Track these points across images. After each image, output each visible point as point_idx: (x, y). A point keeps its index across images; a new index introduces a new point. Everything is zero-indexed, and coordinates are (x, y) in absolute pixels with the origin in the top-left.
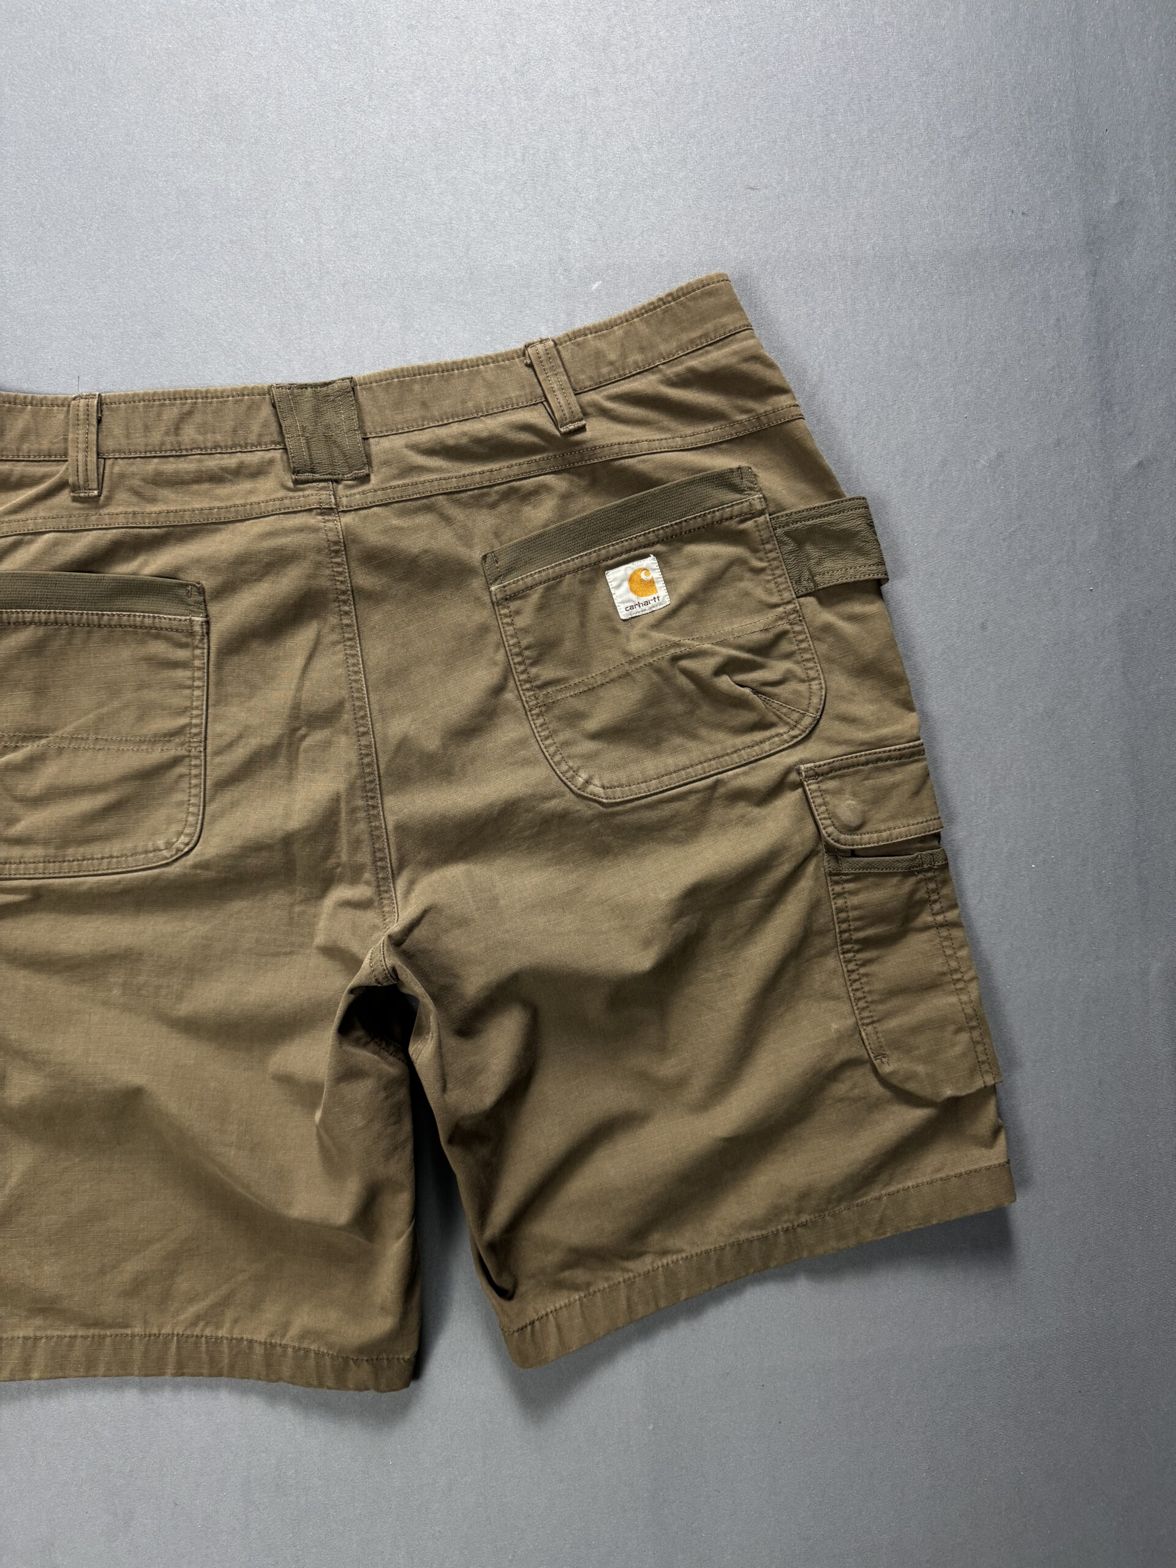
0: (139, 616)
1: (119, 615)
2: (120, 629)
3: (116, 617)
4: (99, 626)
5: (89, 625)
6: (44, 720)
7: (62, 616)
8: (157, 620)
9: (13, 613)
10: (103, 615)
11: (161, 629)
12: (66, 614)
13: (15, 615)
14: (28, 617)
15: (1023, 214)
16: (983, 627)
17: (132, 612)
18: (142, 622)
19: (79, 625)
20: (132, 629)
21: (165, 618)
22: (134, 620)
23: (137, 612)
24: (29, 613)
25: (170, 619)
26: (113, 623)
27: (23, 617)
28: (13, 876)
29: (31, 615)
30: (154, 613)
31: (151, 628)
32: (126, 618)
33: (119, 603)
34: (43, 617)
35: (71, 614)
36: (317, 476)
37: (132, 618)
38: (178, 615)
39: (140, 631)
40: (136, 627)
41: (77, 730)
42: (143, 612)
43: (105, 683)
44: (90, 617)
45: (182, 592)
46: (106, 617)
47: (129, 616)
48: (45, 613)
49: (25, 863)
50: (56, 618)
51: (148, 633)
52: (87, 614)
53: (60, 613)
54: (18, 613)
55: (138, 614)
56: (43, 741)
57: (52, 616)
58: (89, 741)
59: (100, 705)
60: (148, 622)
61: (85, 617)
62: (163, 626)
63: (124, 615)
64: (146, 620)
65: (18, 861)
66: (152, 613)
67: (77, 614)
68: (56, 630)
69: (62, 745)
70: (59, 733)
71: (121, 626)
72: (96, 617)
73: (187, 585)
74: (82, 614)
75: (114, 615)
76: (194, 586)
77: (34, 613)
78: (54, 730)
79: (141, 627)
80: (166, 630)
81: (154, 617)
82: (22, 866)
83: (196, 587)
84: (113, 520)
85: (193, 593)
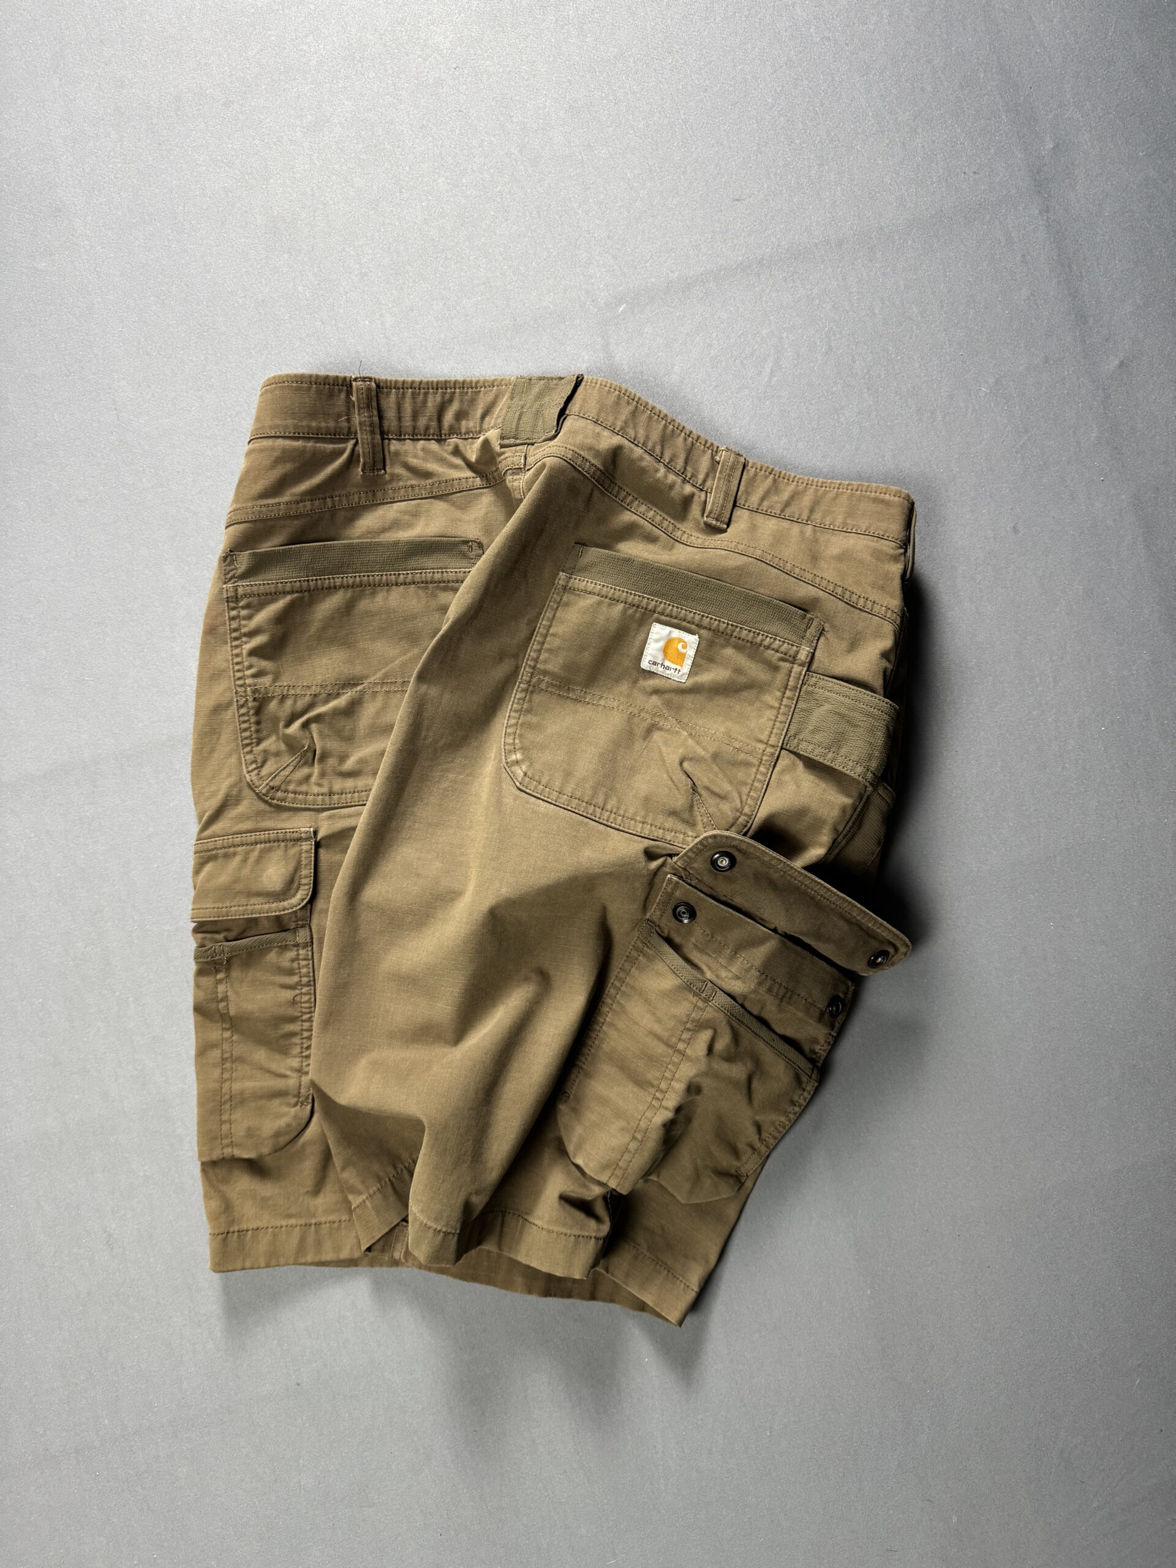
0: (430, 573)
1: (412, 573)
2: (414, 586)
3: (410, 575)
4: (397, 585)
5: (388, 585)
6: (358, 670)
7: (366, 578)
8: (445, 574)
9: (325, 579)
10: (399, 574)
11: (449, 582)
12: (368, 576)
13: (327, 581)
14: (338, 582)
15: (975, 173)
16: (1015, 529)
17: (423, 569)
18: (432, 577)
19: (379, 585)
20: (424, 585)
21: (452, 572)
22: (426, 577)
23: (427, 569)
24: (338, 578)
25: (456, 572)
26: (408, 581)
27: (334, 582)
28: (349, 804)
29: (340, 579)
30: (442, 569)
31: (440, 582)
32: (418, 575)
33: (413, 563)
34: (351, 581)
35: (373, 576)
37: (423, 575)
38: (463, 568)
39: (431, 586)
40: (427, 582)
41: (386, 676)
42: (432, 569)
43: (405, 634)
44: (389, 577)
45: (465, 548)
46: (401, 576)
47: (421, 573)
48: (351, 577)
49: (358, 792)
50: (361, 581)
51: (437, 587)
52: (386, 575)
53: (364, 576)
54: (329, 579)
55: (428, 571)
56: (359, 688)
57: (358, 579)
58: (397, 684)
59: (404, 653)
60: (437, 576)
61: (384, 577)
62: (450, 579)
63: (417, 573)
64: (436, 575)
65: (352, 791)
66: (440, 568)
67: (378, 575)
68: (362, 591)
69: (375, 689)
70: (371, 680)
71: (414, 583)
72: (393, 577)
73: (468, 542)
74: (382, 575)
75: (408, 574)
76: (475, 541)
77: (343, 578)
78: (367, 677)
79: (431, 583)
80: (453, 582)
81: (443, 572)
82: (356, 795)
83: (476, 542)
84: (396, 495)
85: (474, 548)
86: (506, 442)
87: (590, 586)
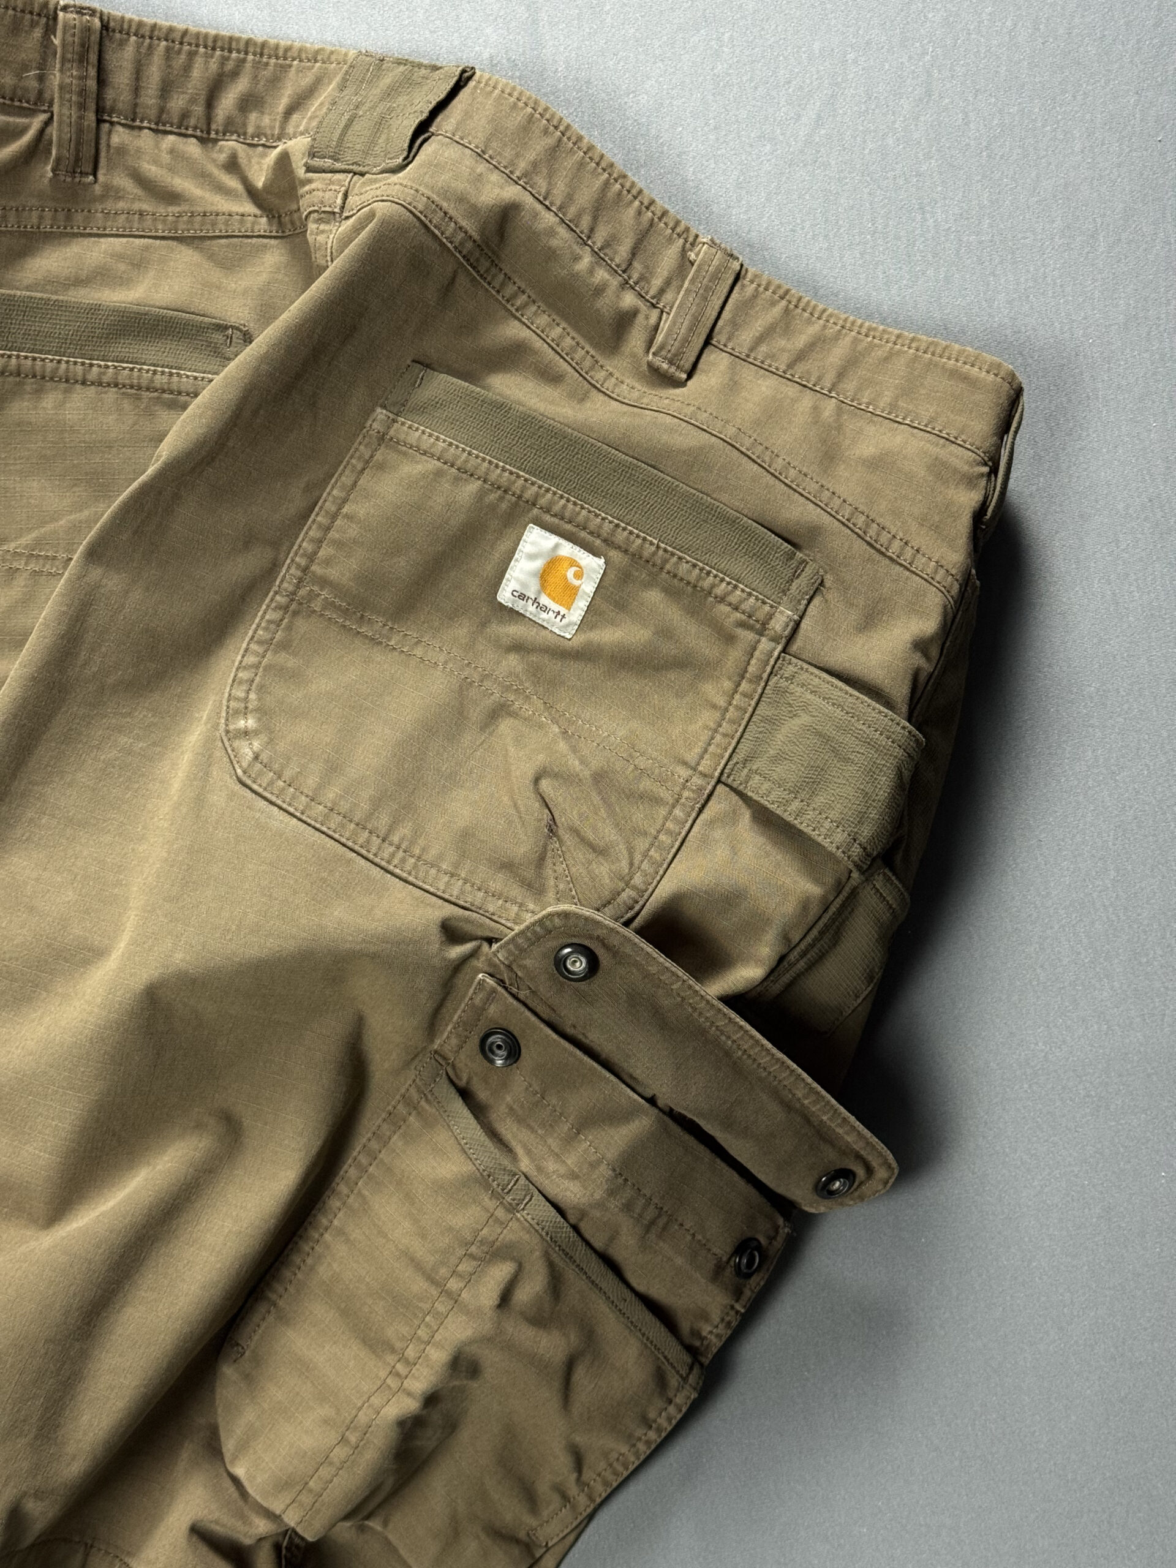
0: (148, 371)
1: (116, 367)
2: (114, 390)
3: (111, 370)
4: (84, 383)
5: (67, 381)
7: (29, 362)
8: (175, 379)
10: (91, 365)
11: (180, 393)
12: (34, 359)
17: (137, 363)
18: (152, 381)
19: (52, 379)
20: (133, 391)
21: (188, 377)
22: (139, 378)
23: (144, 364)
25: (196, 378)
26: (105, 379)
30: (171, 368)
31: (164, 391)
32: (126, 372)
33: (121, 348)
35: (43, 360)
37: (136, 373)
38: (209, 373)
39: (146, 394)
40: (140, 388)
41: (38, 543)
42: (154, 365)
43: (87, 474)
44: (72, 367)
45: (218, 337)
46: (95, 369)
47: (132, 369)
50: (19, 366)
51: (158, 398)
52: (67, 362)
53: (26, 358)
55: (145, 367)
57: (14, 362)
58: (57, 563)
59: (79, 508)
60: (160, 380)
61: (63, 366)
62: (183, 388)
63: (124, 369)
64: (158, 377)
66: (167, 367)
67: (52, 361)
68: (19, 384)
69: (15, 565)
70: (11, 546)
71: (116, 385)
72: (79, 368)
73: (226, 328)
74: (59, 362)
75: (107, 367)
76: (237, 329)
79: (148, 389)
80: (188, 395)
81: (171, 374)
83: (241, 331)
84: (109, 223)
85: (234, 340)
86: (317, 162)
87: (427, 442)
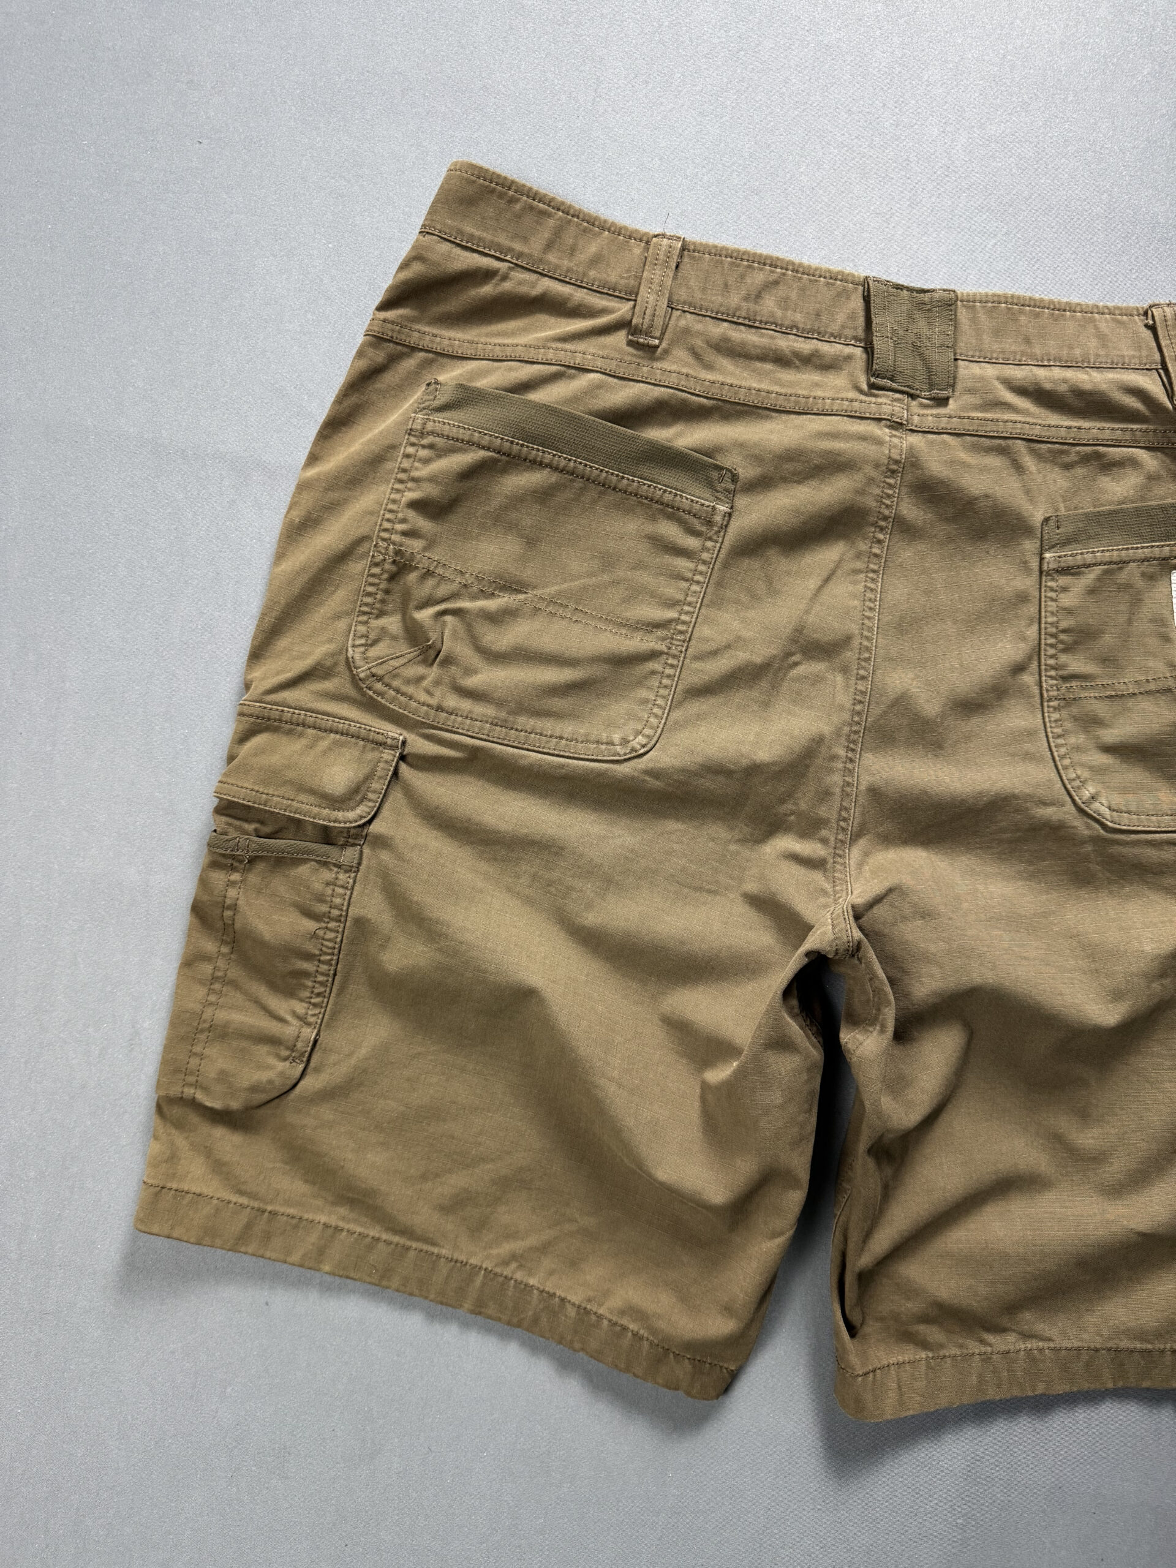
0: (660, 489)
1: (639, 482)
2: (635, 498)
3: (635, 484)
4: (614, 489)
5: (603, 485)
6: (528, 574)
7: (582, 467)
8: (678, 499)
9: (533, 449)
10: (623, 478)
11: (679, 509)
12: (586, 465)
13: (534, 452)
14: (548, 458)
17: (654, 482)
18: (661, 497)
19: (594, 482)
20: (647, 502)
21: (687, 499)
22: (654, 493)
23: (659, 484)
24: (549, 453)
25: (692, 501)
26: (630, 489)
27: (543, 457)
28: (455, 729)
29: (551, 456)
30: (677, 490)
31: (668, 506)
32: (646, 487)
33: (644, 470)
34: (563, 463)
35: (591, 467)
36: (894, 385)
37: (652, 490)
38: (702, 499)
39: (654, 506)
40: (652, 500)
41: (559, 594)
42: (666, 486)
43: (600, 552)
44: (609, 476)
45: (715, 474)
46: (625, 481)
47: (649, 486)
48: (565, 458)
49: (471, 719)
50: (574, 467)
51: (662, 510)
52: (607, 472)
53: (581, 463)
54: (538, 450)
55: (660, 486)
56: (521, 597)
57: (572, 464)
58: (567, 610)
59: (591, 574)
60: (668, 497)
61: (604, 474)
62: (682, 506)
63: (644, 484)
64: (667, 495)
65: (465, 714)
66: (674, 489)
67: (597, 469)
68: (571, 481)
69: (539, 606)
70: (539, 592)
71: (636, 495)
72: (614, 478)
73: (722, 468)
74: (602, 471)
75: (633, 481)
76: (730, 471)
77: (554, 455)
78: (535, 587)
79: (657, 502)
80: (684, 511)
81: (676, 495)
82: (468, 721)
83: (731, 473)
84: (664, 378)
85: (726, 478)
